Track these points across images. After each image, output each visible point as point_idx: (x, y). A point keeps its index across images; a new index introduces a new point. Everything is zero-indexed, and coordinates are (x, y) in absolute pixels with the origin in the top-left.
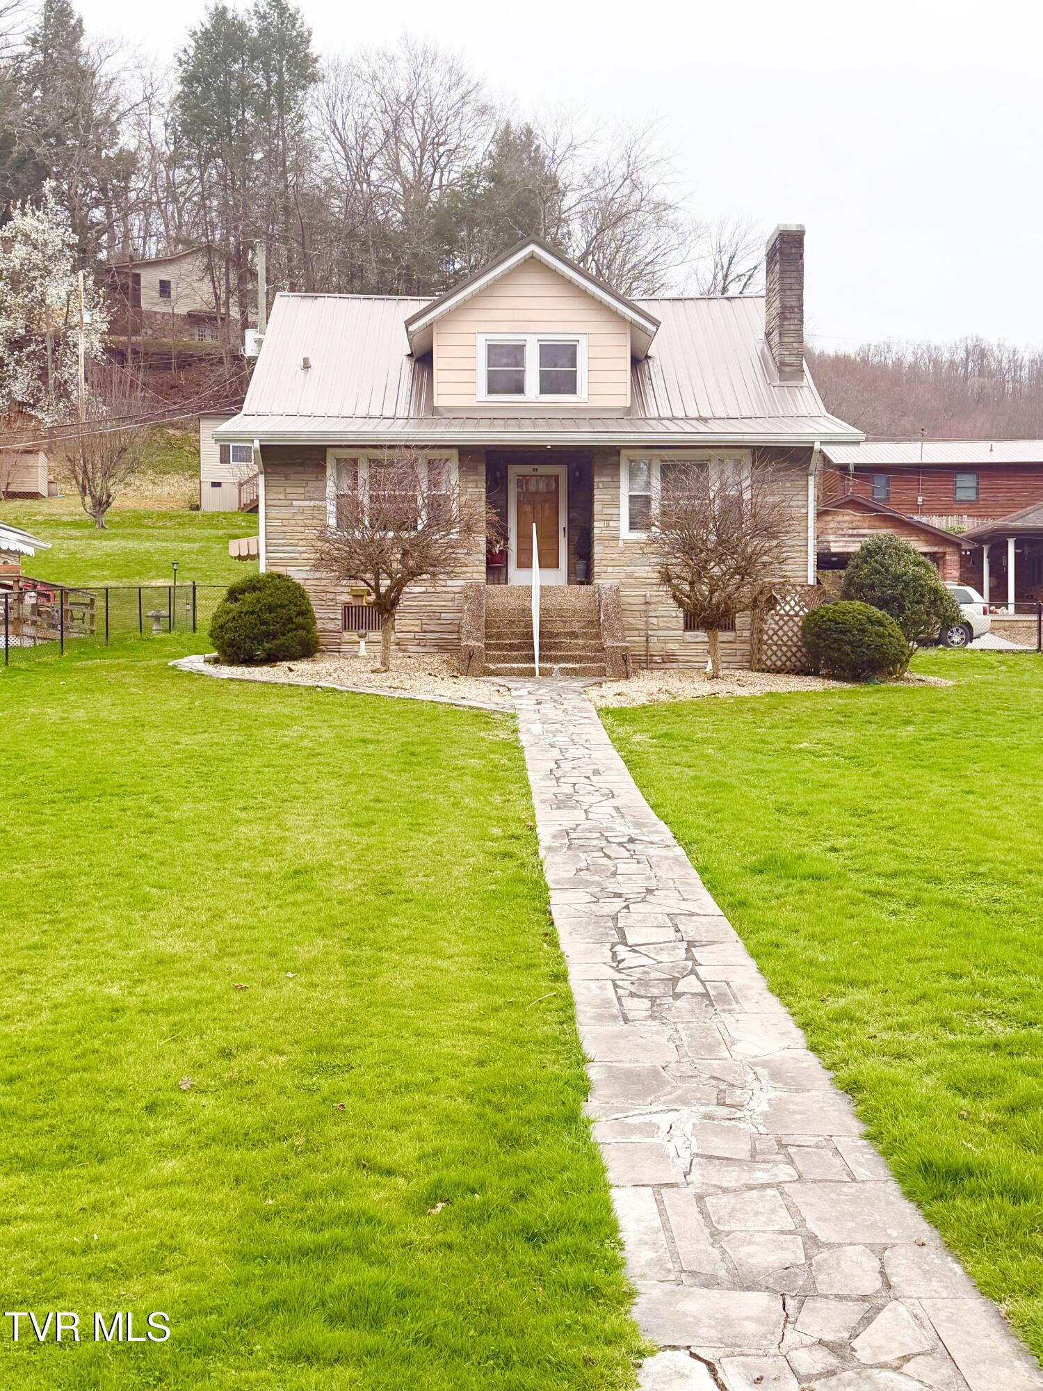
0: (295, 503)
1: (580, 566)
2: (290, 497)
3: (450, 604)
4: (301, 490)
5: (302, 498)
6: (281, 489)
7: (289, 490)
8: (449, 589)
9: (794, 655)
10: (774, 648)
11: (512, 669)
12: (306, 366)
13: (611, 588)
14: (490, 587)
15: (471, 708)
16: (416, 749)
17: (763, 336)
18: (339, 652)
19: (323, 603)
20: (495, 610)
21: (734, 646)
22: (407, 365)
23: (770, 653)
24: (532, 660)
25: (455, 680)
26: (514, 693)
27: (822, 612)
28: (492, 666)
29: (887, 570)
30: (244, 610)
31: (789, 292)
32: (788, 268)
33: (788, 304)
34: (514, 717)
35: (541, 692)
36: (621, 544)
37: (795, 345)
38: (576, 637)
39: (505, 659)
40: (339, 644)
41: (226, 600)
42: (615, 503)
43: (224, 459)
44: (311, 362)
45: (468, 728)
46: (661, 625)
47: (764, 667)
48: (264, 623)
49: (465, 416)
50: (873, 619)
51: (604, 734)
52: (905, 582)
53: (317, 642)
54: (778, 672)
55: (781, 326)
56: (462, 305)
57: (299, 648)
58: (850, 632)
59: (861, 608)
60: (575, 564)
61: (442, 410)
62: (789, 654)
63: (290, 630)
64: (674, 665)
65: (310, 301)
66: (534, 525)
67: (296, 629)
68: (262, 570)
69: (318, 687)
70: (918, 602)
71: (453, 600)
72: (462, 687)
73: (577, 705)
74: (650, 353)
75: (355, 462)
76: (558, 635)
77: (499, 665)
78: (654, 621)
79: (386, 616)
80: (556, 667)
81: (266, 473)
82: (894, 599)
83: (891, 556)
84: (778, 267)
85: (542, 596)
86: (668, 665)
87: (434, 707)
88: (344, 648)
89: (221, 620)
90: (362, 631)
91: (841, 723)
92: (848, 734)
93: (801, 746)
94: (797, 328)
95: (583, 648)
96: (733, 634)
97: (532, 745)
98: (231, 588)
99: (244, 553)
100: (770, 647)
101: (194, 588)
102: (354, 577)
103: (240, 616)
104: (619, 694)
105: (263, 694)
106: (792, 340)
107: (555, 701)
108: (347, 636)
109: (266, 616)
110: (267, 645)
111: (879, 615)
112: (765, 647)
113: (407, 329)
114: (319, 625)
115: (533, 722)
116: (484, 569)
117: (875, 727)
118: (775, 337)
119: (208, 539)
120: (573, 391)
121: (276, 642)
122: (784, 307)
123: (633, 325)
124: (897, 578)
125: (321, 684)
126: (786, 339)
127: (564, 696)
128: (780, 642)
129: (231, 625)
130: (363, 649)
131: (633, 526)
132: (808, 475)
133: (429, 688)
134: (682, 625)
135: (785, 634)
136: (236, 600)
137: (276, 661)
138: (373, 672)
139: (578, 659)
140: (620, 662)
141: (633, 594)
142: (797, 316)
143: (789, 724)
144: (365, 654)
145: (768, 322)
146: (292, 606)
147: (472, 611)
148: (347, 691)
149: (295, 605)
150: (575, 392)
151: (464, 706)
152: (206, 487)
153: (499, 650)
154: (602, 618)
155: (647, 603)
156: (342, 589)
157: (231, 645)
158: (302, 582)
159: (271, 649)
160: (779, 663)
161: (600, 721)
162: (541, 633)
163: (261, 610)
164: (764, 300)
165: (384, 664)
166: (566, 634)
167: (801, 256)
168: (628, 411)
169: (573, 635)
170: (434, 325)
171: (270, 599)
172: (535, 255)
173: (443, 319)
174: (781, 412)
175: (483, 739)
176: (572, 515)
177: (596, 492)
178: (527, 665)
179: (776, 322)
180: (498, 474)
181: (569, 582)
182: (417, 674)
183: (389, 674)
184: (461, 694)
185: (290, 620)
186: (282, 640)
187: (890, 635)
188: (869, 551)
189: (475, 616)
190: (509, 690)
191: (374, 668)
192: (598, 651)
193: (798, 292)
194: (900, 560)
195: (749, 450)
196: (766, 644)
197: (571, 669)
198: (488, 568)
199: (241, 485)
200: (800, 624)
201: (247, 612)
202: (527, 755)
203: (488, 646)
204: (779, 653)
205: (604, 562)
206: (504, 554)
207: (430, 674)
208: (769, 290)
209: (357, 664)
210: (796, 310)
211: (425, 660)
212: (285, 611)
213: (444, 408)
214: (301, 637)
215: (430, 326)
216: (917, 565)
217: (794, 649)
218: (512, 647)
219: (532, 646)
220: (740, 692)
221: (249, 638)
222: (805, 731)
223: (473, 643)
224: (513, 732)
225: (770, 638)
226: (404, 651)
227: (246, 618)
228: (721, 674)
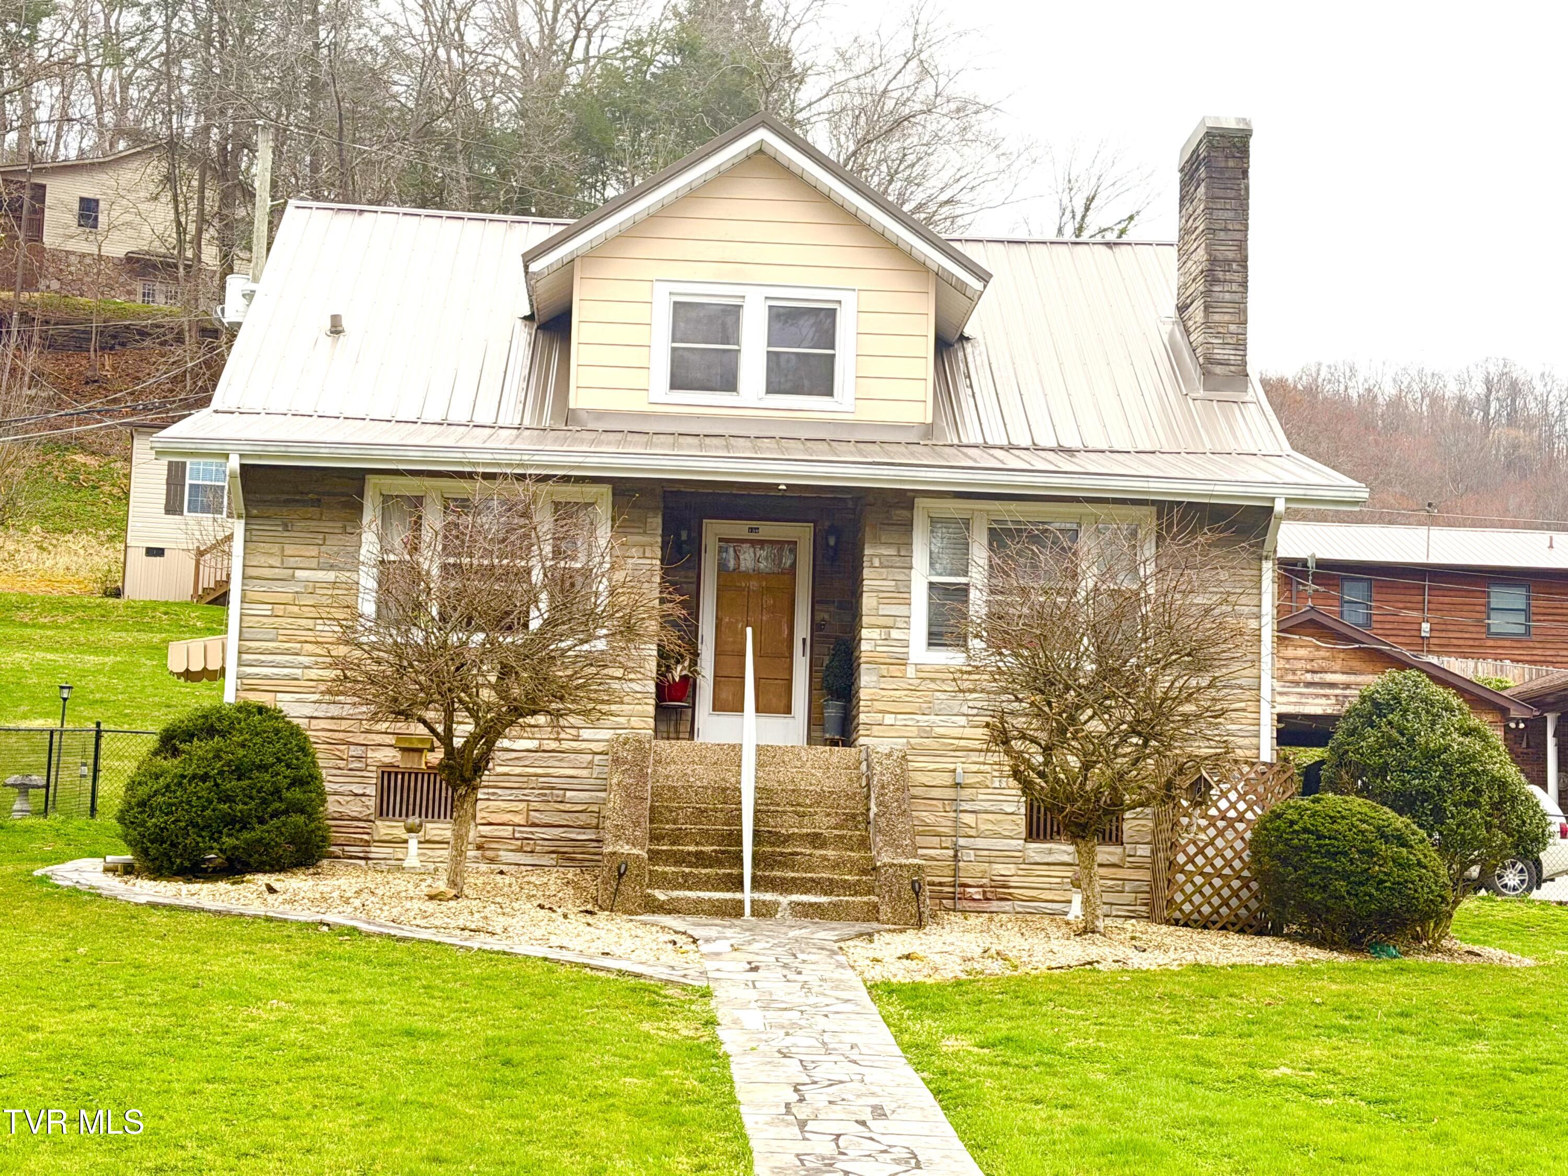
0: (299, 573)
1: (832, 711)
2: (292, 562)
3: (585, 773)
4: (313, 551)
5: (314, 565)
6: (276, 549)
7: (289, 550)
8: (584, 745)
9: (1235, 894)
10: (1199, 880)
11: (699, 901)
12: (336, 329)
13: (889, 755)
14: (661, 743)
15: (621, 973)
16: (515, 1053)
17: (1172, 312)
18: (366, 859)
19: (342, 764)
20: (670, 788)
21: (1120, 873)
22: (523, 335)
23: (1189, 888)
24: (738, 884)
25: (589, 919)
26: (705, 948)
27: (1291, 815)
28: (660, 895)
29: (1411, 741)
30: (189, 772)
31: (1222, 235)
32: (1221, 193)
33: (1220, 256)
34: (706, 994)
35: (755, 947)
36: (911, 671)
37: (1233, 328)
38: (823, 846)
39: (686, 883)
40: (367, 843)
41: (156, 753)
42: (902, 595)
43: (173, 507)
44: (345, 324)
45: (617, 1012)
46: (983, 827)
47: (1177, 914)
48: (228, 798)
49: (626, 428)
50: (1388, 831)
51: (885, 1034)
52: (1445, 764)
53: (324, 839)
54: (1205, 927)
55: (1208, 293)
56: (629, 230)
57: (292, 848)
58: (1345, 854)
59: (1365, 809)
60: (823, 707)
61: (584, 415)
62: (1226, 892)
63: (275, 815)
64: (1007, 905)
65: (349, 217)
66: (749, 630)
67: (286, 812)
68: (230, 697)
69: (322, 923)
70: (1468, 804)
71: (590, 765)
72: (602, 933)
73: (827, 975)
74: (967, 332)
75: (417, 502)
76: (787, 839)
77: (675, 894)
78: (968, 819)
79: (462, 790)
80: (785, 900)
81: (249, 517)
82: (1426, 796)
83: (1417, 714)
84: (1202, 189)
85: (760, 765)
86: (995, 905)
87: (550, 971)
88: (376, 851)
89: (142, 791)
90: (414, 820)
91: (1344, 1029)
92: (1366, 1053)
93: (1276, 1073)
94: (1237, 297)
95: (836, 866)
96: (1118, 850)
97: (745, 1052)
98: (166, 730)
99: (196, 667)
100: (1190, 876)
101: (99, 734)
102: (406, 715)
103: (180, 784)
104: (908, 957)
105: (215, 937)
106: (1227, 318)
107: (785, 966)
108: (383, 828)
109: (230, 785)
110: (228, 841)
111: (1399, 825)
112: (1181, 878)
113: (526, 267)
114: (332, 806)
115: (745, 1006)
116: (651, 710)
117: (1412, 1040)
118: (1197, 313)
119: (131, 649)
120: (828, 391)
121: (246, 835)
122: (1213, 261)
123: (941, 278)
124: (1431, 756)
125: (328, 918)
126: (1216, 317)
127: (801, 956)
128: (1208, 869)
129: (160, 799)
130: (413, 854)
131: (935, 639)
132: (1261, 559)
133: (538, 933)
134: (1023, 829)
135: (1220, 853)
136: (175, 752)
137: (242, 873)
138: (431, 898)
139: (827, 887)
140: (907, 894)
141: (932, 766)
142: (1237, 277)
143: (1245, 1028)
144: (418, 865)
145: (1183, 287)
146: (281, 768)
147: (626, 788)
148: (380, 935)
149: (288, 766)
150: (830, 393)
151: (608, 970)
152: (137, 557)
153: (676, 864)
154: (874, 809)
155: (957, 785)
156: (378, 739)
157: (158, 839)
158: (303, 723)
159: (235, 848)
160: (1206, 909)
161: (874, 1009)
162: (756, 834)
163: (221, 773)
164: (1174, 251)
165: (453, 883)
166: (802, 836)
167: (1245, 173)
168: (929, 430)
169: (816, 840)
170: (577, 263)
171: (241, 752)
172: (764, 148)
173: (593, 254)
174: (1208, 447)
175: (648, 1036)
176: (819, 616)
177: (866, 573)
178: (728, 895)
179: (1200, 286)
180: (684, 536)
181: (811, 741)
182: (516, 905)
183: (463, 902)
184: (600, 946)
185: (276, 792)
186: (258, 831)
187: (1419, 864)
188: (1375, 704)
189: (631, 796)
190: (695, 941)
191: (434, 892)
192: (864, 872)
193: (1238, 236)
194: (1433, 723)
195: (1154, 509)
196: (1182, 871)
197: (811, 905)
198: (658, 707)
199: (200, 553)
200: (1248, 835)
201: (194, 777)
202: (737, 1072)
203: (654, 856)
204: (1207, 890)
205: (878, 705)
206: (687, 687)
207: (541, 907)
208: (1185, 232)
209: (400, 883)
210: (1234, 266)
211: (533, 879)
212: (267, 777)
213: (588, 411)
214: (296, 826)
215: (568, 266)
216: (1465, 735)
217: (1236, 884)
218: (700, 859)
219: (738, 859)
220: (1138, 961)
221: (195, 825)
222: (1279, 1044)
223: (626, 849)
224: (707, 1023)
225: (1191, 860)
226: (492, 861)
227: (191, 788)
228: (1100, 924)
